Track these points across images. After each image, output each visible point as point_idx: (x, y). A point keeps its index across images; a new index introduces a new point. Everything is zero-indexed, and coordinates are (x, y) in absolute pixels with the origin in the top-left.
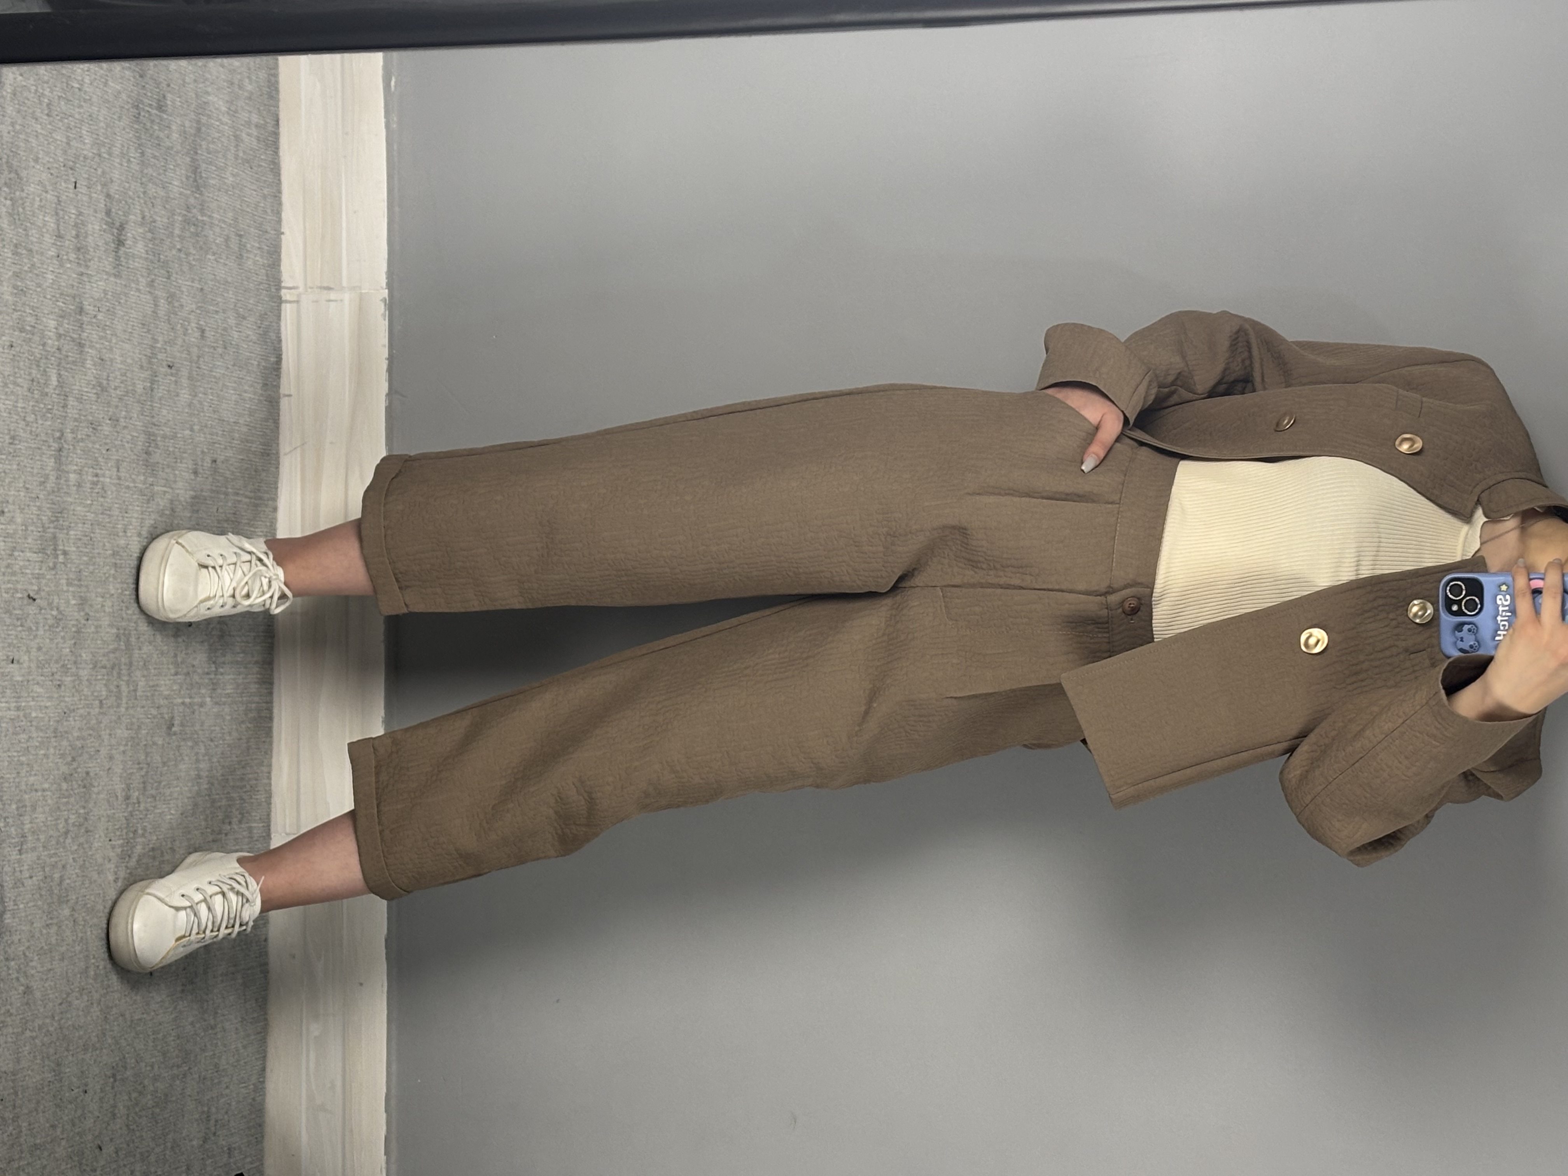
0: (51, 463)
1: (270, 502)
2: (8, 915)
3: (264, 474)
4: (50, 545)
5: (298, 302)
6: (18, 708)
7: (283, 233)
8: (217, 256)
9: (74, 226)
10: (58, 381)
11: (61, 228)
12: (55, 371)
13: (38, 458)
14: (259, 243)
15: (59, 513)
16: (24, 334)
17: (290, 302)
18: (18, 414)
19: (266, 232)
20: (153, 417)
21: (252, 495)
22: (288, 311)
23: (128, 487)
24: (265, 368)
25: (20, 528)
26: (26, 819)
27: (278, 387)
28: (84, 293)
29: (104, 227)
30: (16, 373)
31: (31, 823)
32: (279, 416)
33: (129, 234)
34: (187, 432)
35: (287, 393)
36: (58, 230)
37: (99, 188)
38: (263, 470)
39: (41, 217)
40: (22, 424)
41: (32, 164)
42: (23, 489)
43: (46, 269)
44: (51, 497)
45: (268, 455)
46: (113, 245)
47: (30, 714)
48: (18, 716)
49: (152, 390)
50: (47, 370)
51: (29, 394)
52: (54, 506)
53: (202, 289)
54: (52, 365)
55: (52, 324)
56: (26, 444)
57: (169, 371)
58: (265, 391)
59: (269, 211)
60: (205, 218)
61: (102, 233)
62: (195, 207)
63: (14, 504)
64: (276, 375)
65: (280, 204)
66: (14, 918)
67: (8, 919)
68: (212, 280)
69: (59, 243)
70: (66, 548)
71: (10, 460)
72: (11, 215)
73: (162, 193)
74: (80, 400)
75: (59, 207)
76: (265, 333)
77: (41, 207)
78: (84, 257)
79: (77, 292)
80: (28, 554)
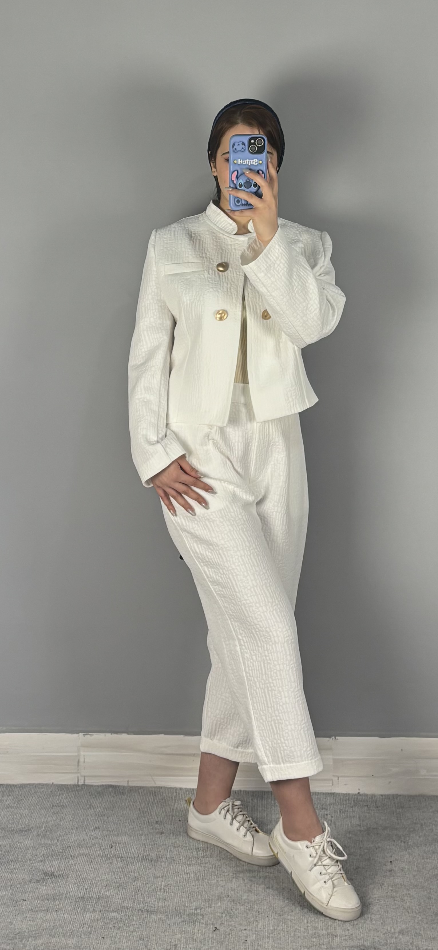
0: (153, 916)
1: (178, 791)
2: (366, 943)
3: (164, 795)
4: (192, 918)
5: (84, 777)
6: (268, 937)
7: (53, 783)
8: (62, 819)
9: (43, 901)
10: (116, 912)
11: (44, 909)
12: (110, 914)
13: (151, 924)
14: (57, 796)
15: (178, 913)
16: (92, 932)
17: (85, 781)
18: (130, 936)
19: (52, 791)
20: (135, 857)
21: (173, 801)
22: (88, 782)
23: (167, 872)
24: (115, 793)
25: (183, 935)
26: (321, 932)
27: (124, 787)
28: (75, 896)
29: (44, 883)
30: (110, 936)
31: (322, 930)
32: (137, 787)
33: (49, 869)
34: (143, 837)
35: (127, 782)
36: (45, 910)
37: (26, 886)
38: (162, 795)
39: (38, 920)
40: (135, 934)
41: (13, 926)
42: (165, 933)
43: (62, 917)
44: (170, 917)
45: (155, 792)
46: (53, 879)
47: (271, 930)
48: (272, 937)
49: (122, 857)
50: (110, 918)
51: (120, 929)
52: (174, 915)
53: (77, 828)
54: (107, 915)
55: (88, 915)
56: (144, 931)
57: (113, 847)
58: (125, 793)
59: (42, 790)
60: (44, 826)
61: (47, 885)
62: (38, 831)
63: (172, 939)
64: (118, 787)
65: (39, 784)
66: (367, 940)
67: (367, 944)
68: (73, 822)
69: (51, 910)
70: (194, 908)
71: (151, 941)
72: (36, 939)
73: (30, 851)
74: (124, 899)
75: (34, 910)
76: (99, 793)
77: (33, 921)
78: (58, 896)
79: (74, 900)
80: (196, 931)
